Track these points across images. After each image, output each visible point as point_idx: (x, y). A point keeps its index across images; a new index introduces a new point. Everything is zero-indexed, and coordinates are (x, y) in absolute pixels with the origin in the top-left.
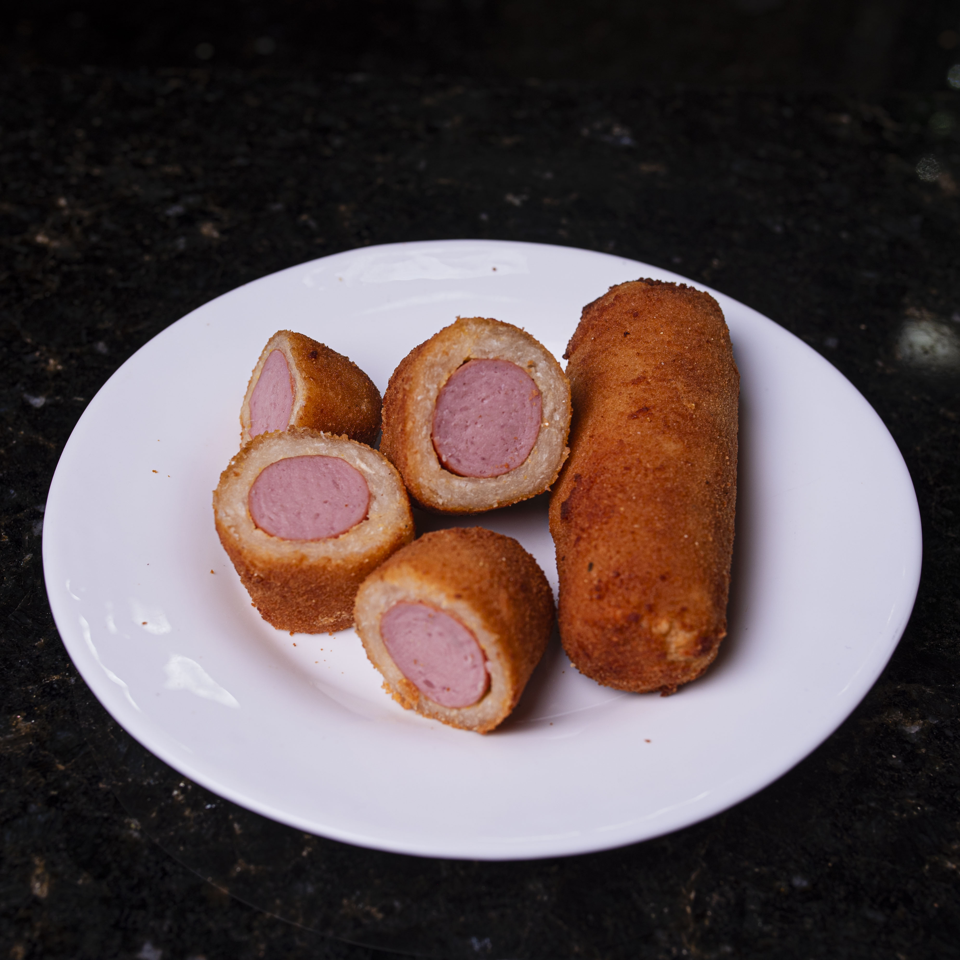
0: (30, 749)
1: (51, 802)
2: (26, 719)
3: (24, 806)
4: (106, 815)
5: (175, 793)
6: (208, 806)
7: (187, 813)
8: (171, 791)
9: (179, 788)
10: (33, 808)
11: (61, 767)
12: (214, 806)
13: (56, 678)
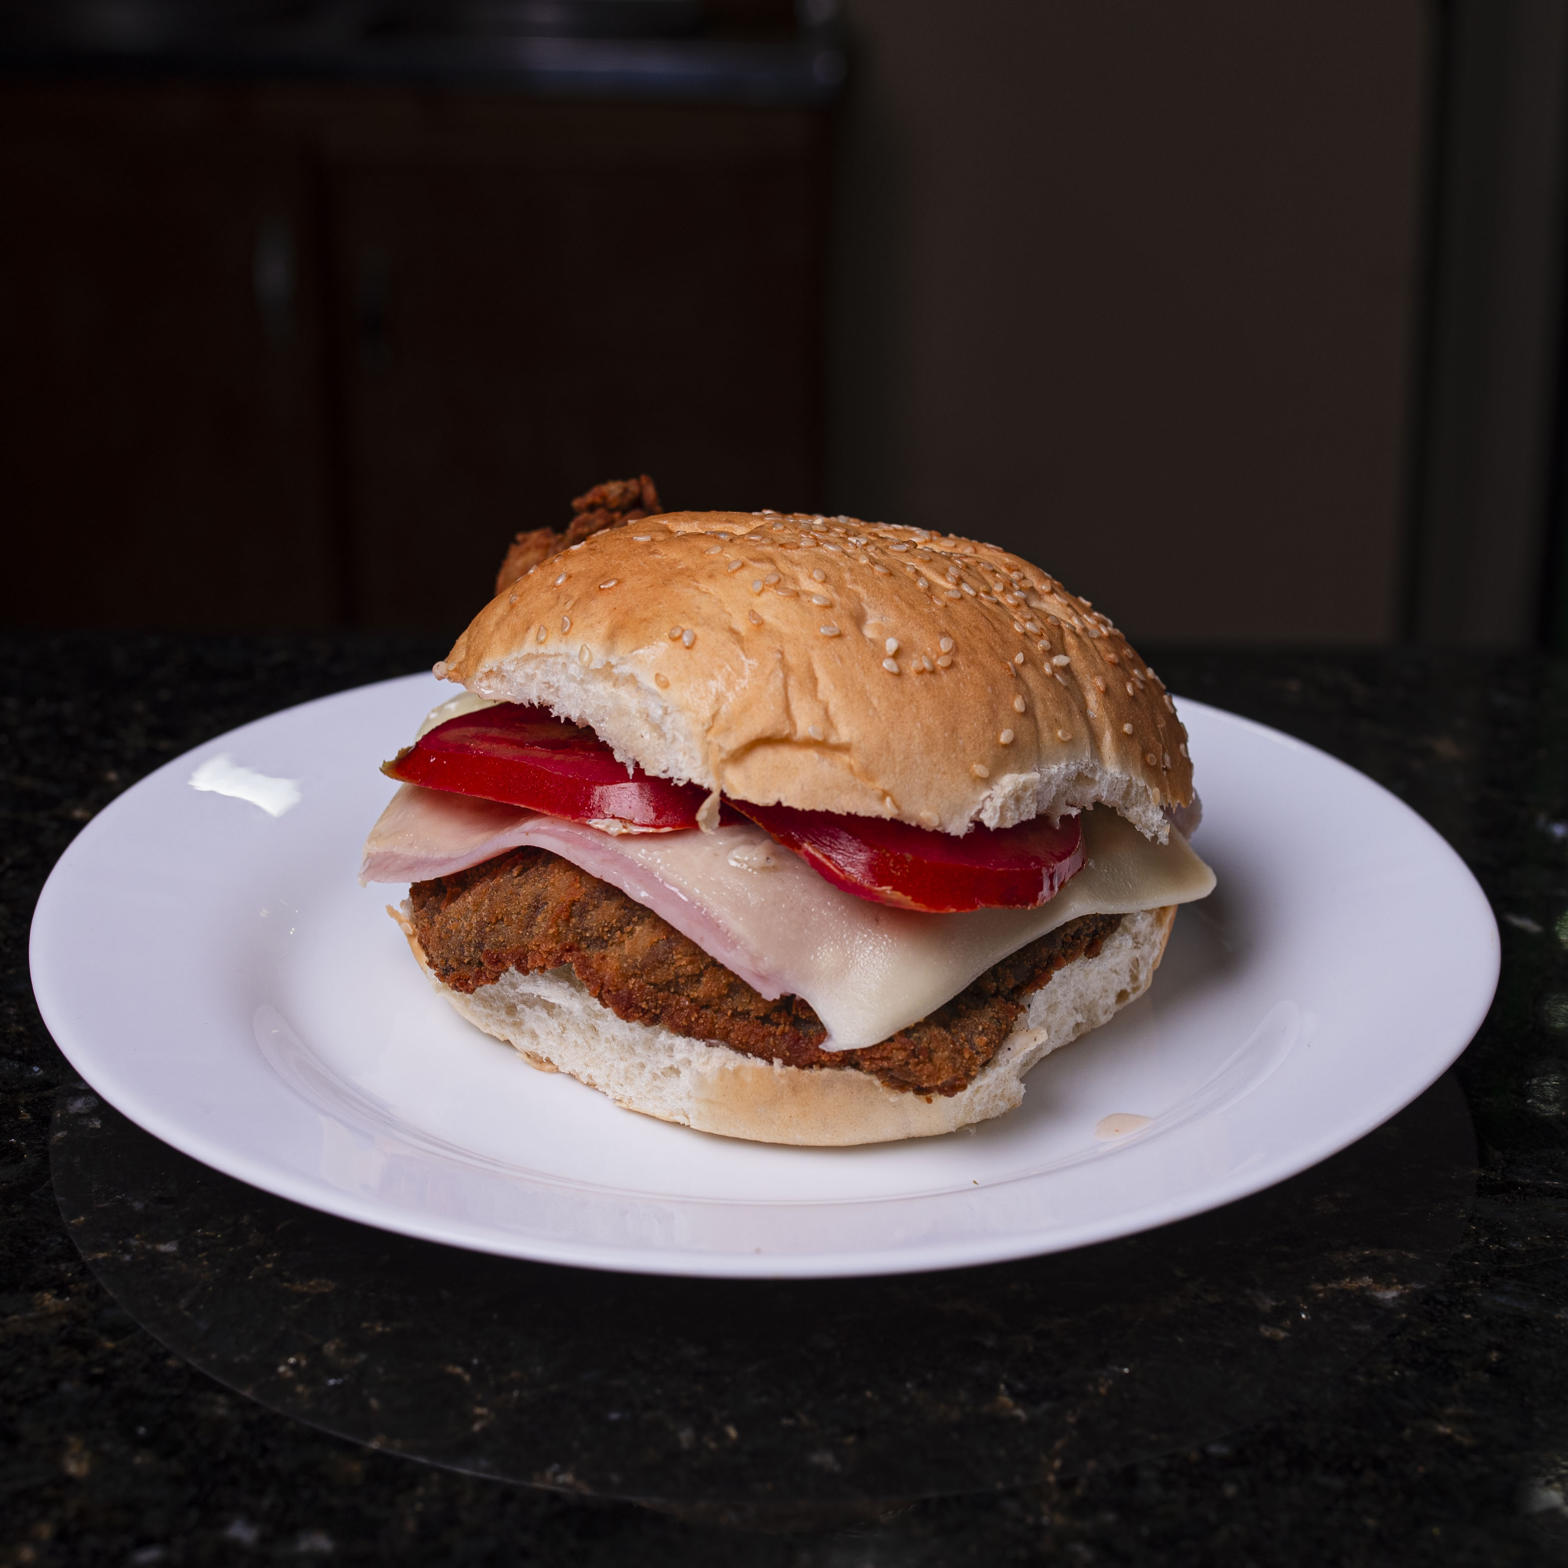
0: (63, 1327)
1: (92, 1380)
2: (59, 1296)
3: (53, 1385)
4: (176, 1392)
5: (282, 1369)
6: (332, 1382)
7: (300, 1389)
8: (275, 1367)
9: (287, 1364)
10: (66, 1387)
11: (110, 1345)
12: (340, 1381)
13: (101, 1255)
